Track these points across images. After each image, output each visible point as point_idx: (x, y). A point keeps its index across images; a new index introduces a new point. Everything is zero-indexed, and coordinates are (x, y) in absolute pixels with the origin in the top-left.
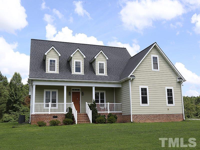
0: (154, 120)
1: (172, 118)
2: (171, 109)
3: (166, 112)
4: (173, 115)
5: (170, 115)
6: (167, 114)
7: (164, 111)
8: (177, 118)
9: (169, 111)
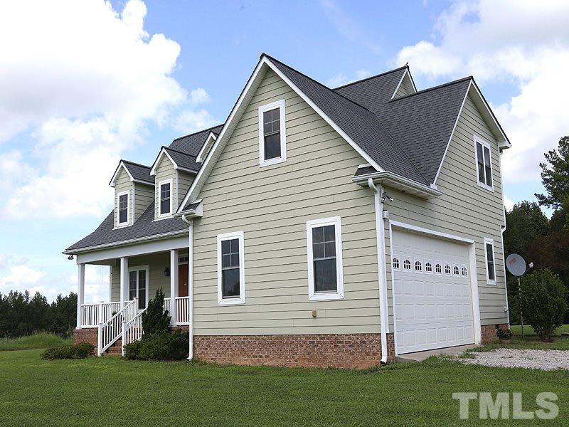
0: (261, 357)
1: (330, 353)
2: (329, 314)
3: (305, 327)
4: (335, 340)
5: (321, 338)
6: (308, 337)
7: (297, 323)
8: (352, 354)
9: (318, 322)
